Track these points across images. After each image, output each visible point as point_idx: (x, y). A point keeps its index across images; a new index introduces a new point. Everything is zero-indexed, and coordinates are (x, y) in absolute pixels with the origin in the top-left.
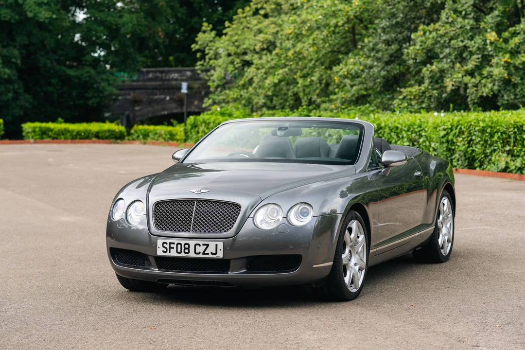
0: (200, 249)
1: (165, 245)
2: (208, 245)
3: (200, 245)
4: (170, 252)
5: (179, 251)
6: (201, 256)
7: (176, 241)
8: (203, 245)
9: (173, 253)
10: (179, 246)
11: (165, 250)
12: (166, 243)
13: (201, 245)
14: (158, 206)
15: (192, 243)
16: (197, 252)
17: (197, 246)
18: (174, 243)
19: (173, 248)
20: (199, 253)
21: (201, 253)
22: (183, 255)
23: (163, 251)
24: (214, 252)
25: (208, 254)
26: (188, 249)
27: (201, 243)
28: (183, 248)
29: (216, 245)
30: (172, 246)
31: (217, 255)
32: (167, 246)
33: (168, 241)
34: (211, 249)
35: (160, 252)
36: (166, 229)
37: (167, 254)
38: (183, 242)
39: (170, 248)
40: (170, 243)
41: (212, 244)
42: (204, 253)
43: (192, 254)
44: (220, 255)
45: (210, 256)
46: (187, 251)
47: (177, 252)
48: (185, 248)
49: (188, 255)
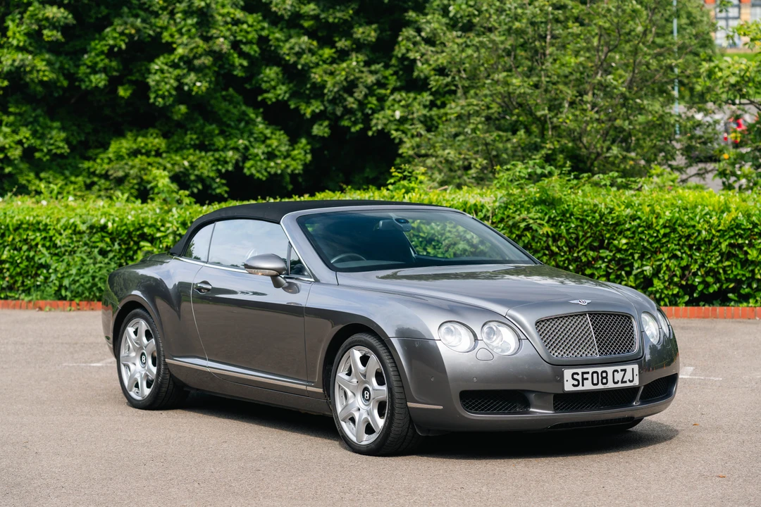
0: (618, 377)
1: (575, 376)
2: (625, 370)
3: (618, 372)
4: (583, 385)
5: (595, 382)
6: (620, 385)
7: (591, 370)
8: (621, 370)
9: (588, 386)
10: (595, 375)
11: (576, 383)
12: (578, 374)
14: (539, 326)
15: (610, 369)
16: (616, 381)
17: (615, 374)
18: (588, 373)
19: (587, 379)
20: (618, 382)
21: (620, 382)
22: (600, 386)
23: (574, 385)
24: (631, 379)
25: (626, 382)
26: (606, 378)
27: (619, 368)
28: (600, 378)
29: (633, 370)
30: (585, 376)
31: (634, 383)
32: (579, 378)
33: (580, 371)
34: (628, 376)
35: (569, 386)
37: (580, 388)
38: (599, 370)
39: (584, 379)
40: (583, 373)
41: (629, 369)
42: (623, 382)
43: (611, 385)
44: (636, 382)
45: (628, 384)
46: (604, 381)
47: (594, 384)
48: (603, 378)
49: (606, 386)
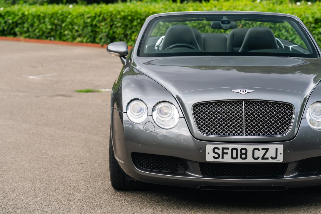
0: (259, 154)
1: (216, 151)
2: (267, 150)
3: (258, 150)
4: (223, 158)
5: (234, 156)
6: (260, 161)
7: (231, 147)
8: (263, 149)
9: (227, 159)
10: (234, 151)
11: (216, 156)
12: (218, 149)
13: (260, 149)
14: (197, 108)
15: (250, 148)
16: (256, 156)
17: (256, 151)
18: (228, 149)
19: (227, 153)
20: (258, 158)
21: (260, 158)
22: (239, 160)
23: (214, 157)
24: (274, 156)
25: (267, 159)
26: (246, 154)
27: (260, 147)
28: (239, 154)
29: (277, 149)
30: (225, 151)
31: (277, 159)
33: (220, 146)
34: (271, 153)
35: (210, 158)
36: (212, 133)
37: (220, 160)
38: (239, 147)
39: (223, 153)
40: (223, 149)
41: (272, 148)
42: (263, 158)
43: (250, 159)
44: (280, 159)
45: (270, 160)
46: (244, 156)
47: (232, 158)
48: (242, 154)
49: (245, 161)
